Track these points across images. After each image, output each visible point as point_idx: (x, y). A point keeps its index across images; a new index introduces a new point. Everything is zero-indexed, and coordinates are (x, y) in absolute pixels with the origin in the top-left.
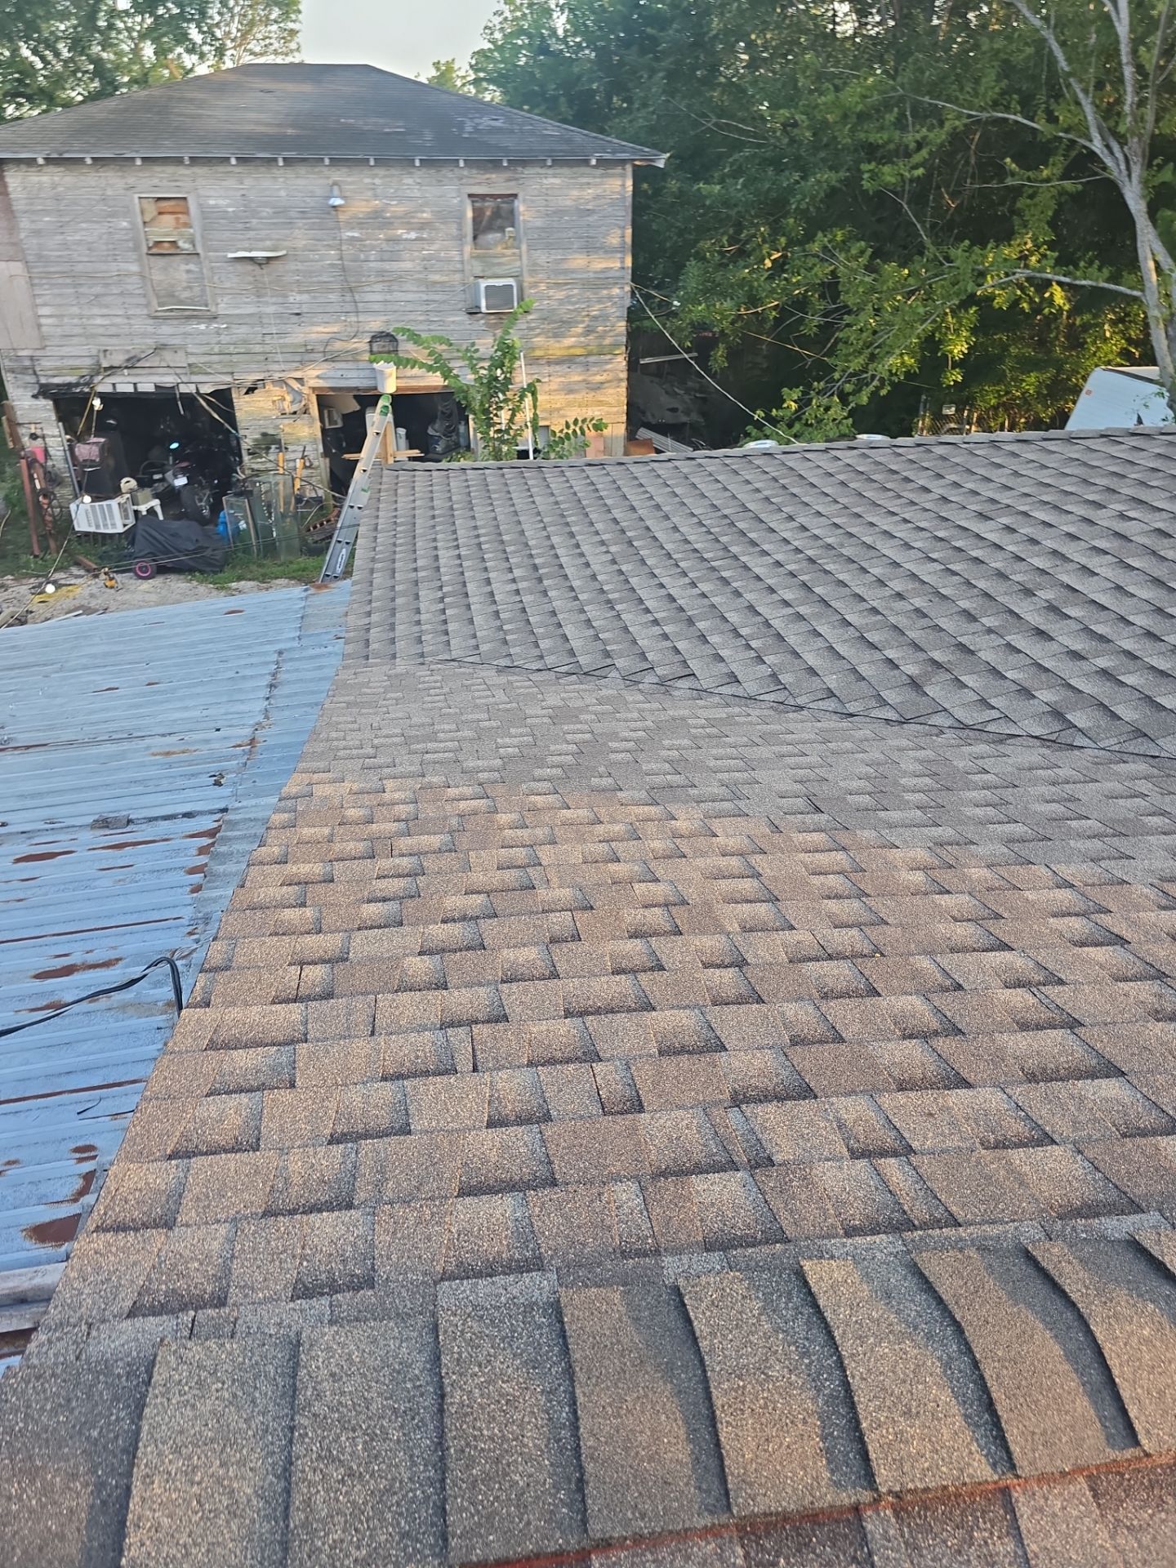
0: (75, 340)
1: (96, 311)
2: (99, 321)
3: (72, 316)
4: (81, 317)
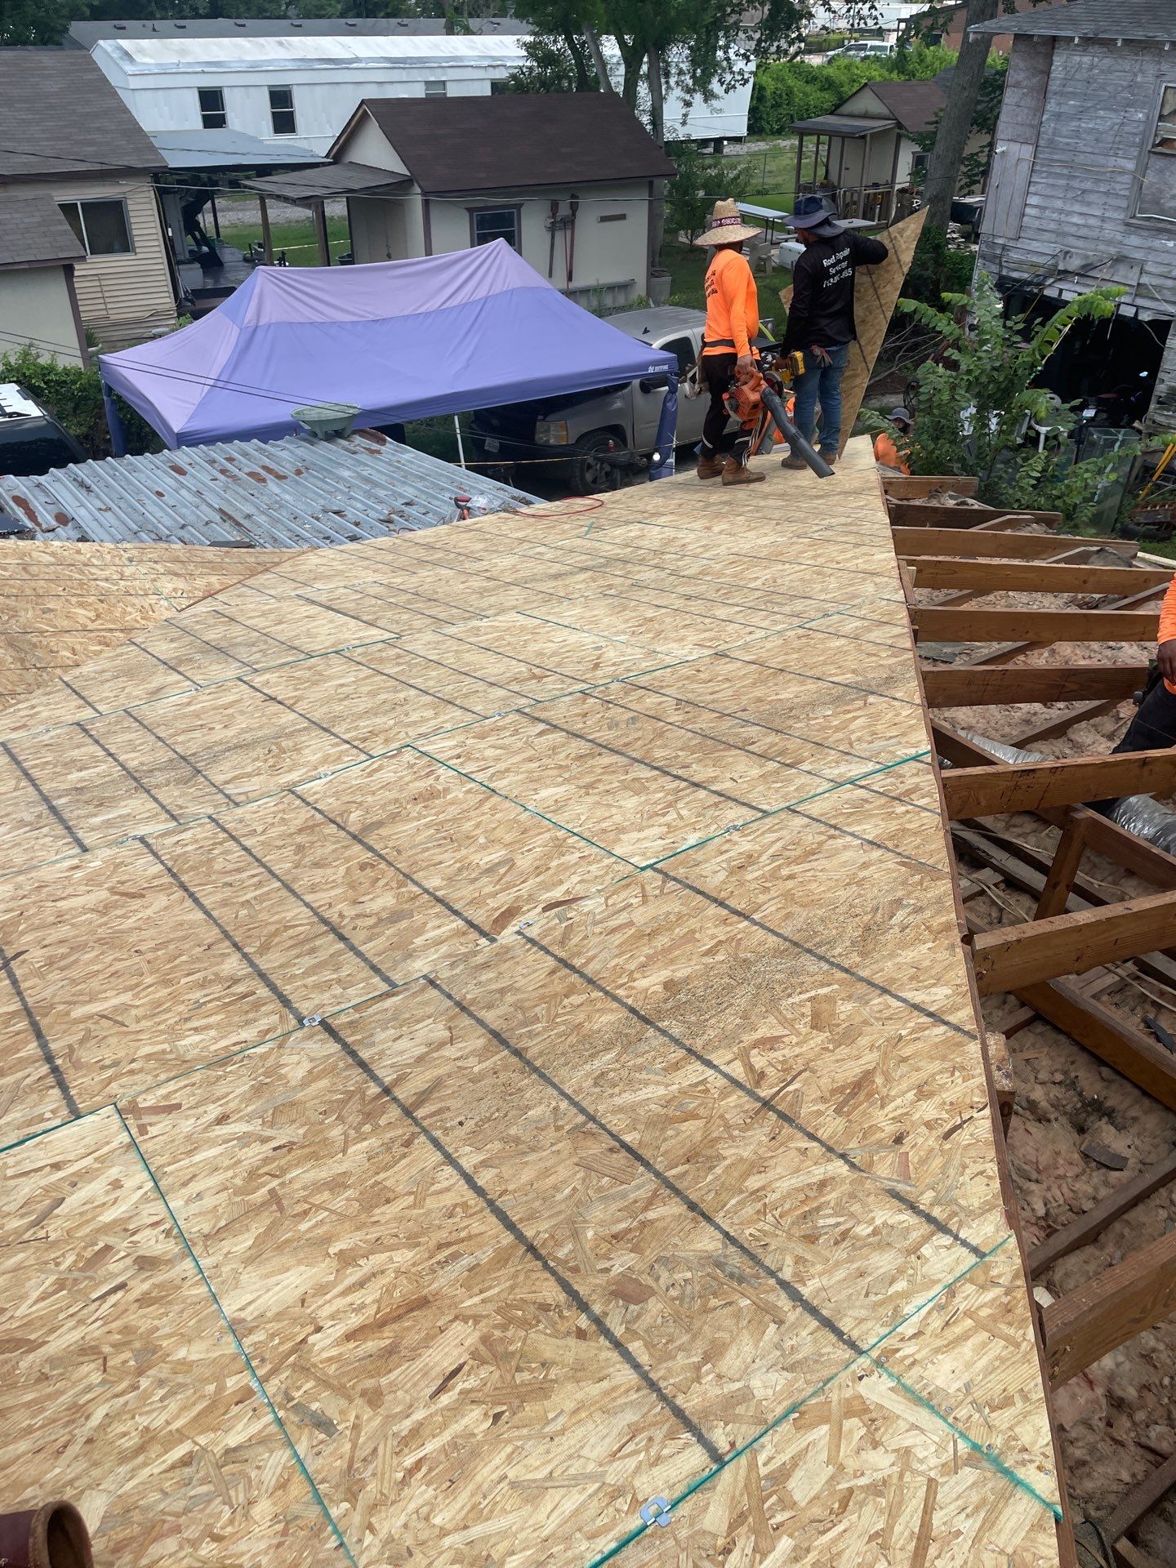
0: (1047, 236)
1: (1077, 208)
2: (1075, 219)
3: (1054, 210)
4: (1061, 211)
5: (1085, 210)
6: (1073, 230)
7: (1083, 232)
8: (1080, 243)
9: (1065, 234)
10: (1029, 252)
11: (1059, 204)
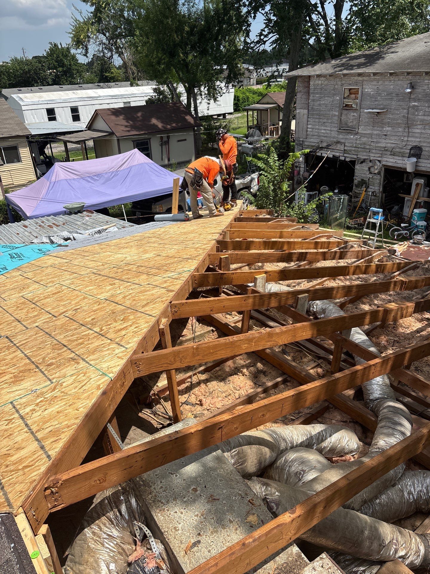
0: (315, 137)
1: (323, 128)
2: (323, 131)
3: (316, 129)
5: (325, 128)
6: (323, 134)
7: (326, 135)
8: (325, 139)
9: (320, 136)
10: (311, 142)
11: (317, 127)
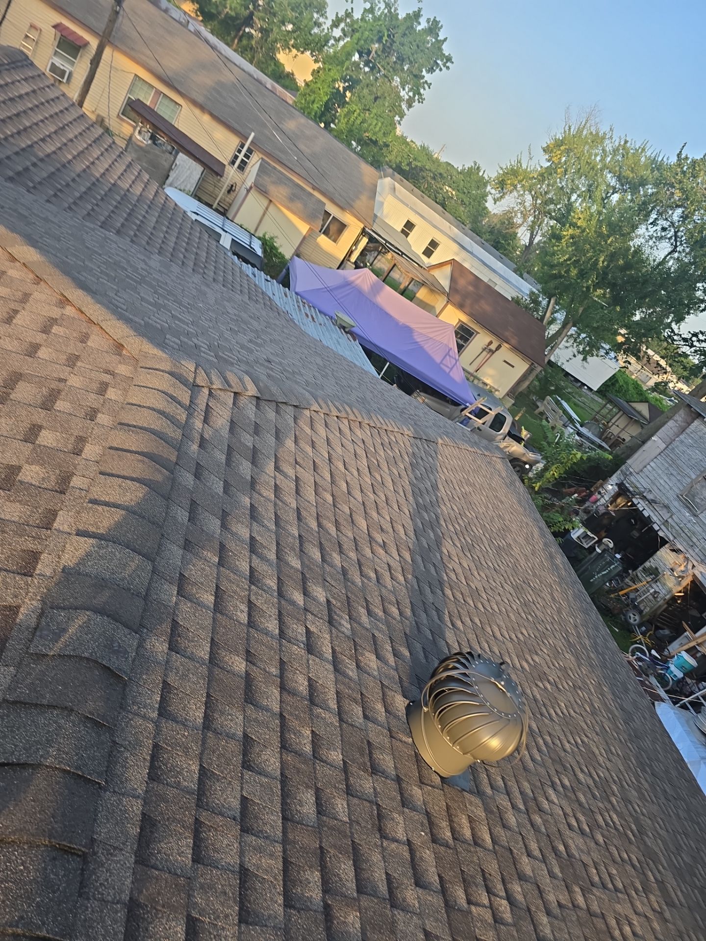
2: (662, 482)
3: (657, 473)
4: (659, 475)
6: (658, 485)
7: (662, 488)
9: (654, 484)
